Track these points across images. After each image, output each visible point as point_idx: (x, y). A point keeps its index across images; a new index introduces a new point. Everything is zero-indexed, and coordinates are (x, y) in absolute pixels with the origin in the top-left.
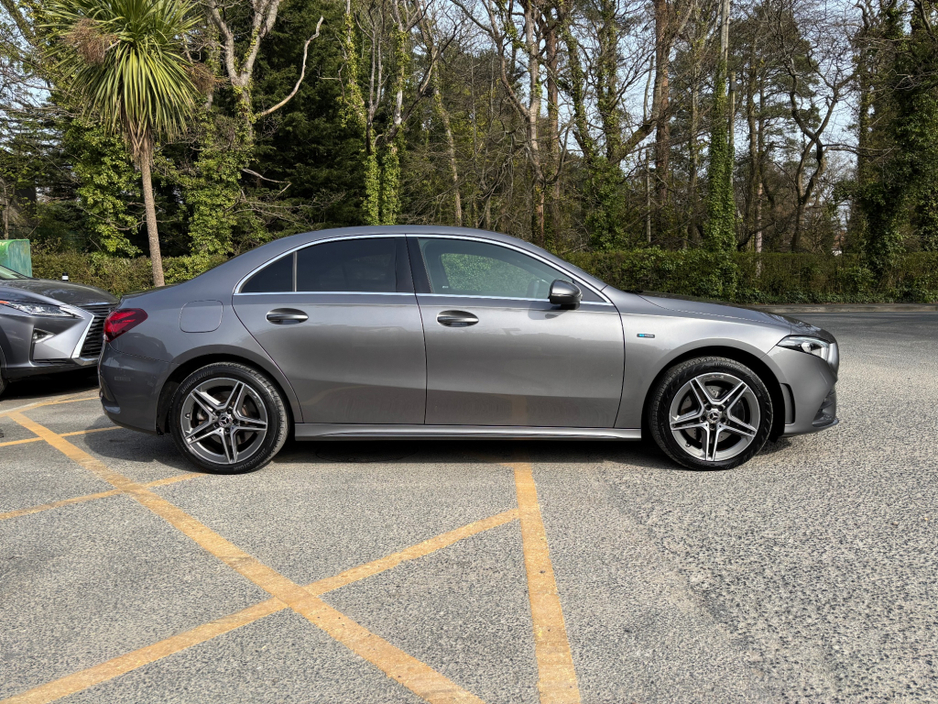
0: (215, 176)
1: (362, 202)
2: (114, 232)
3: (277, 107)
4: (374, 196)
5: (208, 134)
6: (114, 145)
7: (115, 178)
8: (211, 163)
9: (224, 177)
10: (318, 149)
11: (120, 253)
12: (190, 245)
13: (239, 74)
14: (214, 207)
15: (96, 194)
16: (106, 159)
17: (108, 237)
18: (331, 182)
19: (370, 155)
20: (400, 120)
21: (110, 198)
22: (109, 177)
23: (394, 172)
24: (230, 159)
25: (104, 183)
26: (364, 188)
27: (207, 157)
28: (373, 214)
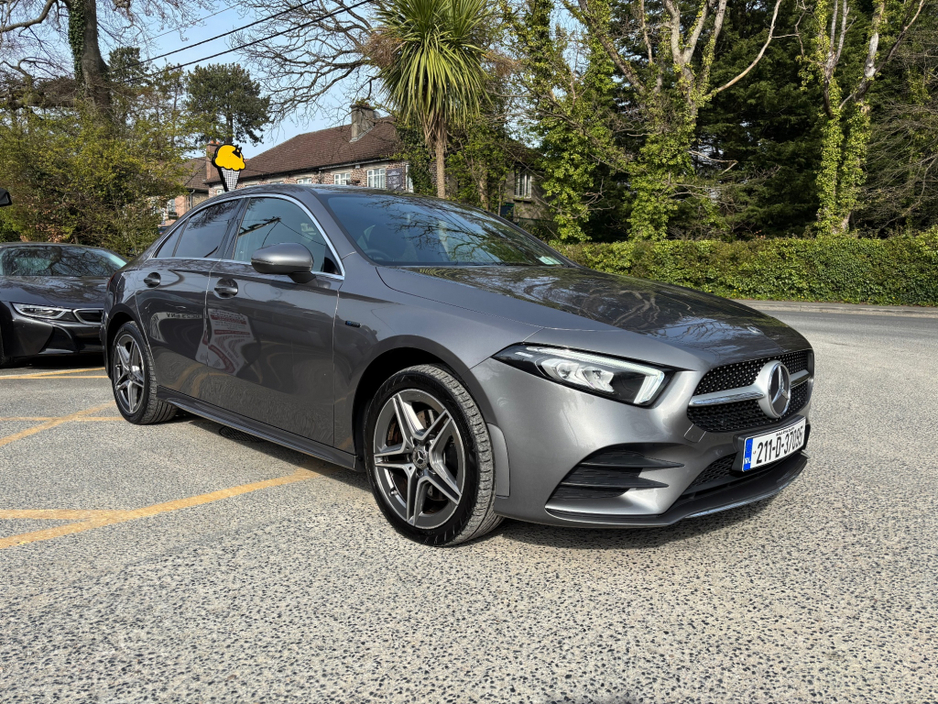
0: (656, 161)
1: (816, 175)
2: (569, 221)
3: (736, 79)
4: (830, 168)
5: (657, 119)
6: (571, 140)
7: (571, 171)
8: (655, 147)
9: (664, 161)
10: (790, 121)
11: (571, 240)
12: (628, 231)
13: (682, 51)
14: (652, 192)
15: (554, 187)
16: (566, 155)
17: (564, 226)
18: (798, 156)
19: (831, 119)
20: (873, 70)
21: (568, 190)
22: (566, 170)
23: (862, 136)
24: (672, 142)
25: (561, 176)
26: (820, 158)
27: (652, 142)
28: (827, 190)
